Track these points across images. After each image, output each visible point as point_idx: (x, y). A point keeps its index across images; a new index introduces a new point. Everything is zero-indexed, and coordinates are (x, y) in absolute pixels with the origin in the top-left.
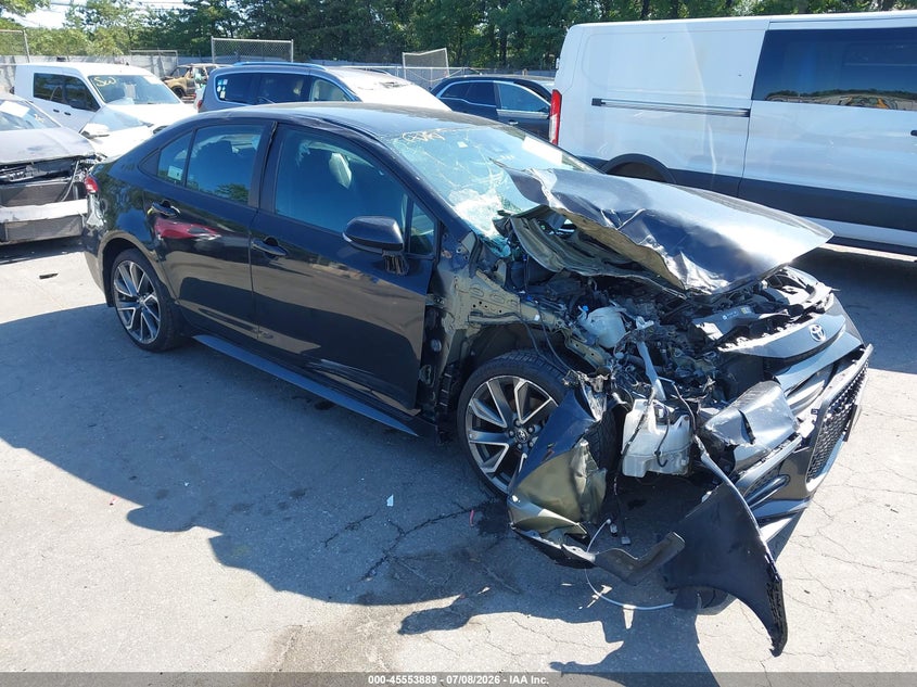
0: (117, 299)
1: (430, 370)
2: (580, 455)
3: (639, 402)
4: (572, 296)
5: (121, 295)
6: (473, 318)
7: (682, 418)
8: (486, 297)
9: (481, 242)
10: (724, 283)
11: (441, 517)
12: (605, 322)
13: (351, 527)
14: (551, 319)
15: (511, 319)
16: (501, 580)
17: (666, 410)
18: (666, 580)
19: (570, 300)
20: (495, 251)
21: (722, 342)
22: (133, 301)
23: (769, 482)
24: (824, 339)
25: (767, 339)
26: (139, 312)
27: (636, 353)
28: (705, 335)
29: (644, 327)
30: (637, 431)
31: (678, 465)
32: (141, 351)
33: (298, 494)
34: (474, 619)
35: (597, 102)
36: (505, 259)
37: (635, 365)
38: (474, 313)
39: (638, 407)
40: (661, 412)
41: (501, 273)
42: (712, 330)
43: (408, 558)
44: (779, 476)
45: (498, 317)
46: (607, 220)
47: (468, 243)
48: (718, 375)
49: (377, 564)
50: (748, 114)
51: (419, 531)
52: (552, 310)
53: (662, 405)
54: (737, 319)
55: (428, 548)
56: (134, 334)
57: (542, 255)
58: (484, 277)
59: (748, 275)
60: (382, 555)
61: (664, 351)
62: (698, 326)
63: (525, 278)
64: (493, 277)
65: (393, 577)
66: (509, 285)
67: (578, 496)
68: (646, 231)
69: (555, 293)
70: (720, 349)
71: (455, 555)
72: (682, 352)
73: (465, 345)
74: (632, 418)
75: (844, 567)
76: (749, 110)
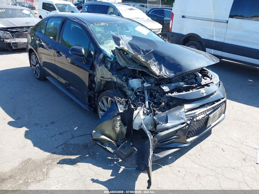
0: (32, 65)
1: (92, 92)
2: (117, 121)
3: (139, 108)
4: (128, 74)
5: (33, 64)
6: (102, 79)
7: (151, 114)
8: (104, 73)
9: (105, 56)
10: (173, 75)
11: (86, 134)
12: (135, 83)
13: (61, 134)
14: (119, 81)
15: (110, 80)
16: (92, 154)
17: (147, 111)
18: (137, 161)
19: (127, 76)
20: (109, 59)
21: (168, 92)
22: (35, 66)
23: (172, 137)
24: (205, 95)
25: (184, 93)
26: (36, 69)
27: (144, 93)
28: (163, 90)
29: (146, 86)
30: (136, 116)
31: (150, 128)
32: (37, 80)
33: (52, 123)
34: (78, 163)
35: (183, 17)
36: (111, 62)
37: (143, 97)
38: (102, 77)
39: (138, 109)
40: (145, 112)
41: (109, 66)
42: (166, 88)
43: (70, 144)
44: (176, 135)
45: (107, 79)
46: (142, 52)
47: (101, 56)
48: (167, 103)
49: (61, 145)
50: (227, 22)
51: (78, 137)
52: (120, 78)
53: (146, 110)
54: (176, 86)
55: (78, 142)
56: (35, 75)
57: (121, 61)
58: (104, 67)
59: (180, 73)
60: (64, 142)
61: (154, 94)
62: (161, 87)
63: (115, 68)
64: (106, 67)
65: (63, 149)
66: (111, 70)
67: (116, 133)
68: (153, 56)
69: (122, 73)
70: (167, 95)
71: (84, 145)
72: (158, 95)
73: (102, 87)
74: (136, 112)
75: (196, 166)
76: (228, 21)
